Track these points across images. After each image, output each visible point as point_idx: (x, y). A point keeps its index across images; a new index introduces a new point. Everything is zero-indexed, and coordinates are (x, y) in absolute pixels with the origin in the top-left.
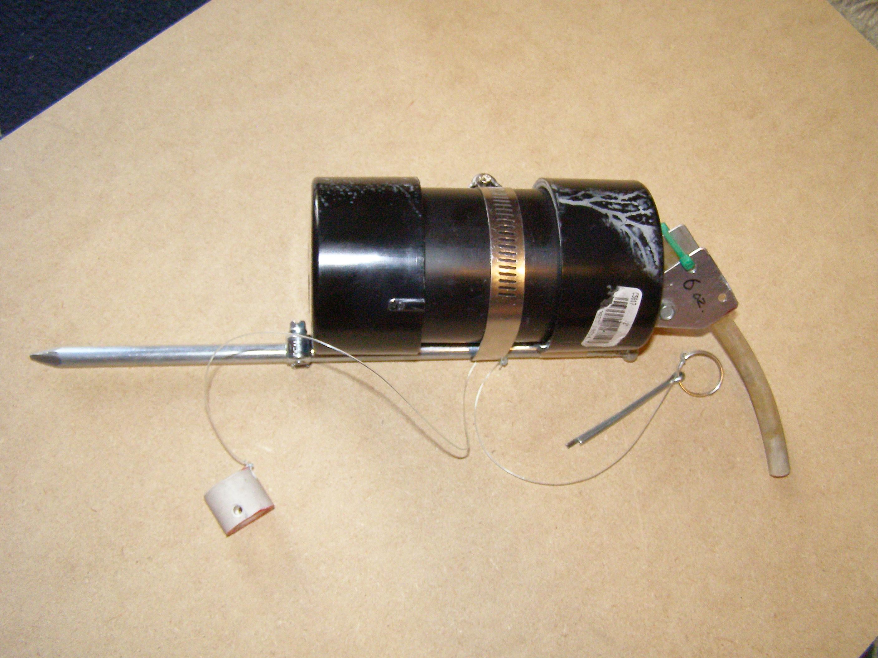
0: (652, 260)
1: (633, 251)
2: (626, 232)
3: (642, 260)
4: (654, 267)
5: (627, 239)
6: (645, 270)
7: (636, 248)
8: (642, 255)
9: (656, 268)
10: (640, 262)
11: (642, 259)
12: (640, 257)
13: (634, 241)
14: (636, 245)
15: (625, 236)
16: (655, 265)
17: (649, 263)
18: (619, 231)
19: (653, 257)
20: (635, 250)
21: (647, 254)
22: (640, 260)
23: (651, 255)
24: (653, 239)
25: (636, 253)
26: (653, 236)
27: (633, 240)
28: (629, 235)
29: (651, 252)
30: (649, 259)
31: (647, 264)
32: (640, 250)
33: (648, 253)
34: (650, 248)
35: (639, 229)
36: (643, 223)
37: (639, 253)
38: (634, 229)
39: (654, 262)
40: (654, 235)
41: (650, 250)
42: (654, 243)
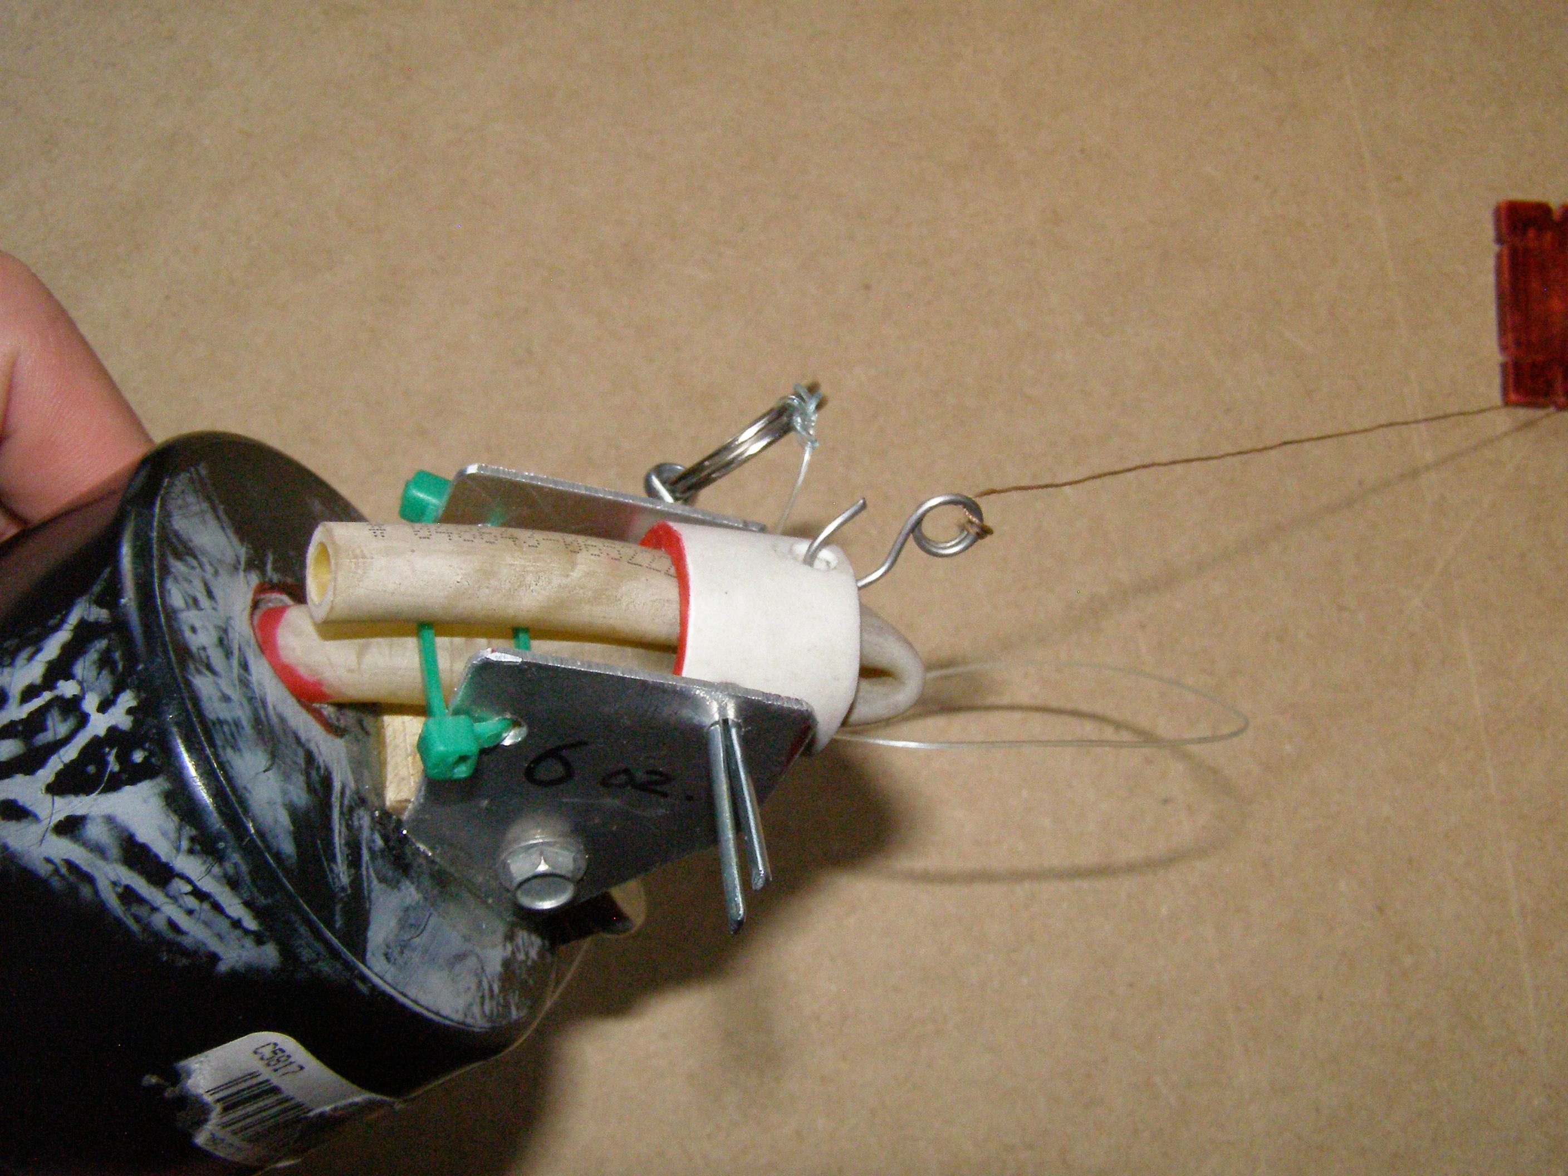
0: (224, 925)
1: (134, 927)
2: (70, 864)
3: (186, 941)
4: (249, 942)
5: (86, 891)
6: (223, 967)
7: (135, 908)
8: (172, 924)
9: (259, 939)
10: (184, 951)
11: (184, 937)
12: (170, 935)
13: (114, 884)
14: (129, 896)
15: (72, 878)
16: (247, 932)
17: (220, 937)
18: (44, 870)
19: (217, 907)
20: (137, 919)
21: (190, 912)
22: (179, 945)
23: (206, 906)
24: (179, 839)
25: (147, 927)
26: (171, 823)
27: (107, 883)
28: (86, 868)
29: (199, 894)
30: (207, 924)
31: (214, 945)
32: (154, 909)
33: (192, 902)
34: (189, 881)
35: (110, 820)
36: (114, 785)
37: (158, 921)
38: (95, 831)
39: (237, 924)
40: (176, 818)
41: (189, 888)
42: (191, 851)
